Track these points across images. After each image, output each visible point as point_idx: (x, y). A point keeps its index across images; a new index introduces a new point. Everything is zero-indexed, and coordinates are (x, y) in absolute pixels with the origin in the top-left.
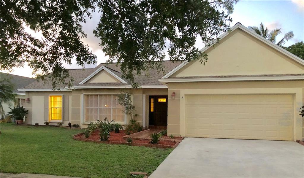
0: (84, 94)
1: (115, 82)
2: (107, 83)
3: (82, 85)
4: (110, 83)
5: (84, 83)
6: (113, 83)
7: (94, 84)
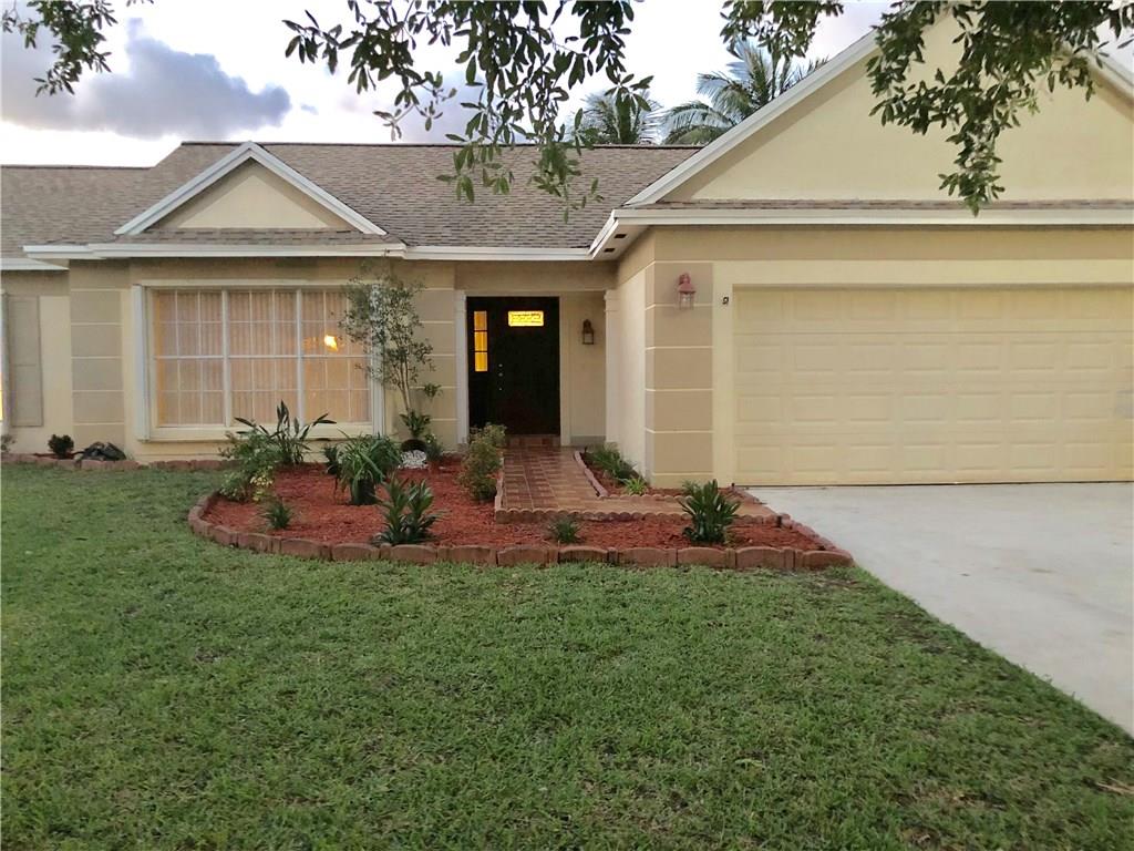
0: (146, 287)
1: (320, 225)
2: (276, 232)
3: (136, 240)
4: (293, 232)
5: (146, 231)
6: (308, 232)
7: (206, 236)
